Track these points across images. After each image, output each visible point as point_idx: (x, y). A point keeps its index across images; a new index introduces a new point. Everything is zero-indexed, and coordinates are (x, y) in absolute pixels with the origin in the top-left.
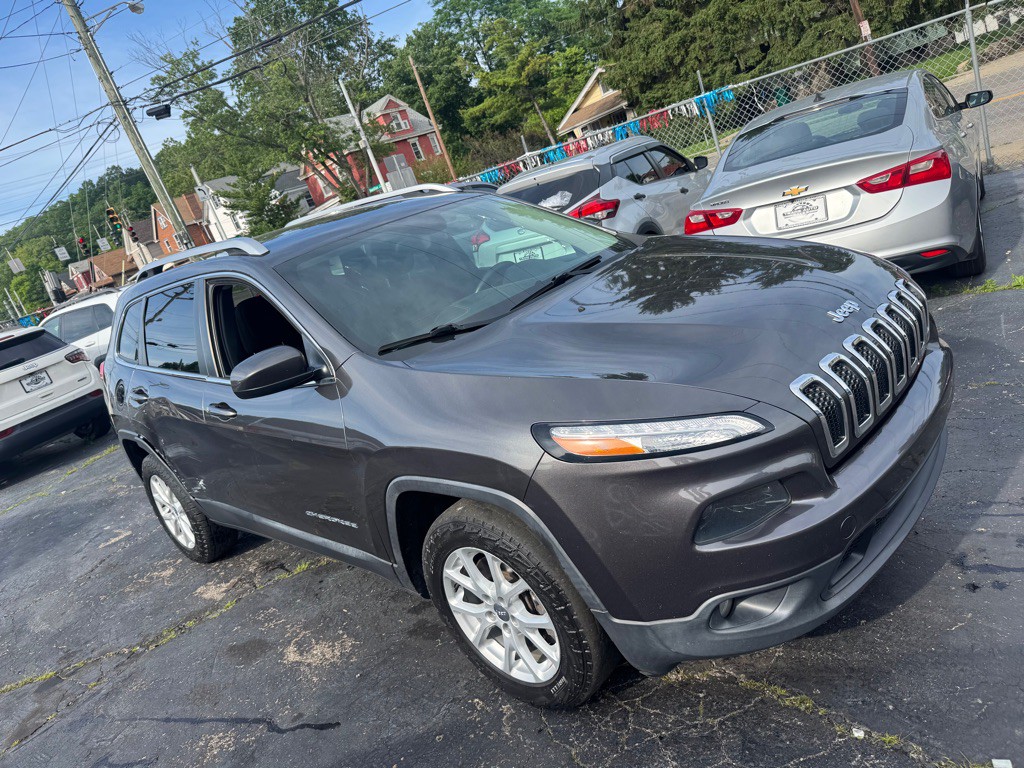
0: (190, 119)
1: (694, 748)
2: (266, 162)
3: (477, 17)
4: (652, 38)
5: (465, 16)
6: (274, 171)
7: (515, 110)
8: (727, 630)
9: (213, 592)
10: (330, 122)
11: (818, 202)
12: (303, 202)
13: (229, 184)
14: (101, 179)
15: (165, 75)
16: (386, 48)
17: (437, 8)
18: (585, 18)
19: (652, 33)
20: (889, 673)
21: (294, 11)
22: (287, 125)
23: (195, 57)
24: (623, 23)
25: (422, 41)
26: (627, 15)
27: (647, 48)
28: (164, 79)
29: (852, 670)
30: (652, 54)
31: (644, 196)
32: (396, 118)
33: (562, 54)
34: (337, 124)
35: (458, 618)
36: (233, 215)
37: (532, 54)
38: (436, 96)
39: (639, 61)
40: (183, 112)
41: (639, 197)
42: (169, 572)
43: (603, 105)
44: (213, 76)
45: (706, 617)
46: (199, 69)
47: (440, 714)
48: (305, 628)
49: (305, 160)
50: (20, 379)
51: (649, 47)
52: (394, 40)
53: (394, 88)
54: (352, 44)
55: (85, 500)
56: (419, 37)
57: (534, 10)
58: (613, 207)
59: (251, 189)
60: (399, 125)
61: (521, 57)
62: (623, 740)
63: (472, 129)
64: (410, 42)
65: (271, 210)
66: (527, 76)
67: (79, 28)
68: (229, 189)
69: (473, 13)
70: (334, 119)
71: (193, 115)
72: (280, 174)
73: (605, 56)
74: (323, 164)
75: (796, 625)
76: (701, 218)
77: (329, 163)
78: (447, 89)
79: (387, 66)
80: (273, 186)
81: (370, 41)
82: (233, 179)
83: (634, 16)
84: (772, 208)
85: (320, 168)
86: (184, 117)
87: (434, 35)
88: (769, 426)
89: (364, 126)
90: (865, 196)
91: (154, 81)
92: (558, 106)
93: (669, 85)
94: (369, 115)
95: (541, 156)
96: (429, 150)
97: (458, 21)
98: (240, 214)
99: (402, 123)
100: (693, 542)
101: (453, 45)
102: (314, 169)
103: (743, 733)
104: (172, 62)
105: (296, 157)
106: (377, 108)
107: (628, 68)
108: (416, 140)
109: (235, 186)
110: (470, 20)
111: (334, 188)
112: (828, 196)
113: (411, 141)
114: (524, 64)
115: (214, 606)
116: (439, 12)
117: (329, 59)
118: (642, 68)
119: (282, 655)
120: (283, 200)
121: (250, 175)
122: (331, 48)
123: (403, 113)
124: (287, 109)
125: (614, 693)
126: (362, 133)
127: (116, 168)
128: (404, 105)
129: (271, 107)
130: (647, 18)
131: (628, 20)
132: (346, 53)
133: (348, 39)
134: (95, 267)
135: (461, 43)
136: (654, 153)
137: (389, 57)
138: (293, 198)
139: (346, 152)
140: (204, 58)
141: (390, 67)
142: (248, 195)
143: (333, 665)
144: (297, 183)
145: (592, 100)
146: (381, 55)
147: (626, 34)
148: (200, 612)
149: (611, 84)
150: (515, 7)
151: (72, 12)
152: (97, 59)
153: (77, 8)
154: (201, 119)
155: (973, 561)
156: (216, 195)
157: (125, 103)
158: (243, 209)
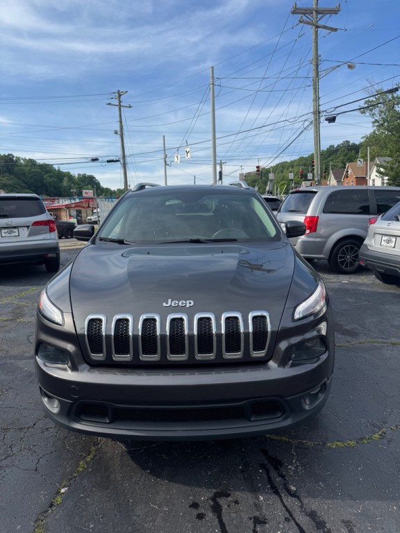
0: (377, 124)
13: (385, 161)
14: (339, 146)
36: (382, 178)
40: (374, 120)
59: (395, 166)
67: (315, 75)
68: (384, 164)
71: (378, 122)
82: (389, 159)
86: (374, 122)
91: (366, 102)
98: (385, 178)
109: (388, 163)
127: (348, 142)
142: (392, 169)
151: (314, 68)
152: (316, 90)
153: (317, 66)
154: (382, 125)
155: (222, 502)
156: (378, 166)
157: (319, 113)
158: (387, 175)
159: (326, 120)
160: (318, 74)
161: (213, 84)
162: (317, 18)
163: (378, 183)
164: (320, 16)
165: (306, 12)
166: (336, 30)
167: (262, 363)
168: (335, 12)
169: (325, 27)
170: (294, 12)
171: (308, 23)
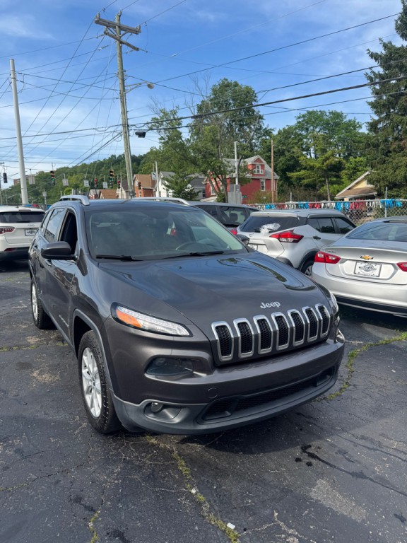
0: (163, 141)
1: (132, 468)
2: (189, 171)
3: (318, 130)
4: (400, 164)
5: (312, 128)
6: (193, 176)
7: (315, 180)
8: (151, 417)
9: (32, 340)
10: (225, 160)
11: (378, 267)
12: (201, 194)
13: (170, 176)
14: (120, 156)
15: (159, 118)
16: (268, 132)
17: (298, 120)
18: (368, 145)
19: (401, 162)
20: (228, 475)
21: (230, 104)
22: (204, 156)
23: (175, 113)
24: (387, 153)
25: (286, 133)
26: (391, 149)
27: (395, 169)
28: (158, 119)
29: (217, 468)
30: (397, 172)
31: (320, 238)
32: (258, 167)
33: (354, 159)
34: (228, 162)
35: (84, 378)
36: (167, 190)
37: (333, 155)
38: (283, 162)
39: (389, 173)
40: (160, 137)
41: (316, 238)
42: (24, 327)
43: (364, 190)
44: (180, 124)
45: (143, 407)
46: (175, 120)
47: (62, 416)
48: (48, 366)
49: (208, 176)
50: (25, 229)
51: (397, 168)
52: (273, 130)
53: (264, 153)
54: (252, 127)
55: (23, 288)
56: (284, 132)
57: (348, 134)
58: (298, 239)
59: (179, 181)
60: (258, 171)
61: (326, 155)
62: (111, 453)
63: (295, 183)
64: (279, 133)
65: (185, 193)
66: (327, 165)
67: (121, 89)
68: (169, 178)
69: (316, 127)
70: (228, 160)
71: (164, 139)
72: (196, 178)
73: (373, 167)
74: (215, 179)
75: (180, 428)
76: (322, 256)
77: (218, 180)
78: (289, 160)
79: (264, 141)
80: (189, 182)
81: (261, 127)
82: (173, 174)
83: (394, 150)
84: (355, 262)
85: (213, 181)
86: (160, 139)
87: (292, 133)
88: (191, 335)
89: (239, 167)
90: (400, 271)
91: (153, 119)
92: (339, 184)
93: (402, 191)
94: (245, 162)
95: (297, 205)
96: (269, 187)
97: (307, 129)
98: (171, 191)
99: (260, 170)
100: (146, 371)
101: (301, 140)
102: (210, 181)
103: (154, 471)
104: (164, 113)
105: (205, 172)
106: (250, 161)
107: (382, 176)
108: (264, 181)
109: (172, 177)
110: (314, 130)
111: (216, 192)
112: (383, 266)
113: (262, 180)
114: (327, 159)
115: (28, 345)
116: (299, 122)
117: (239, 130)
118: (390, 178)
119: (33, 372)
120: (191, 191)
121: (181, 175)
122: (241, 126)
123: (263, 166)
124: (207, 149)
125: (126, 436)
126: (236, 170)
128: (264, 162)
129: (200, 145)
130: (401, 154)
131: (390, 152)
132: (248, 130)
133: (251, 123)
134: (101, 195)
135: (305, 140)
136: (338, 220)
137: (268, 137)
138: (196, 191)
139: (228, 177)
140: (179, 115)
141: (266, 142)
142: (177, 183)
143: (45, 383)
144: (201, 185)
145: (360, 186)
146: (264, 135)
147: (387, 158)
148: (21, 345)
149: (370, 182)
150: (339, 130)
151: (121, 82)
152: (123, 104)
153: (123, 80)
154: (167, 142)
155: (311, 450)
156: (163, 179)
157: (128, 126)
158: (173, 189)
159: (137, 134)
160: (124, 89)
161: (14, 78)
162: (120, 34)
163: (164, 195)
164: (122, 32)
165: (109, 25)
166: (137, 49)
167: (321, 342)
168: (136, 32)
169: (128, 45)
170: (97, 22)
171: (113, 37)
